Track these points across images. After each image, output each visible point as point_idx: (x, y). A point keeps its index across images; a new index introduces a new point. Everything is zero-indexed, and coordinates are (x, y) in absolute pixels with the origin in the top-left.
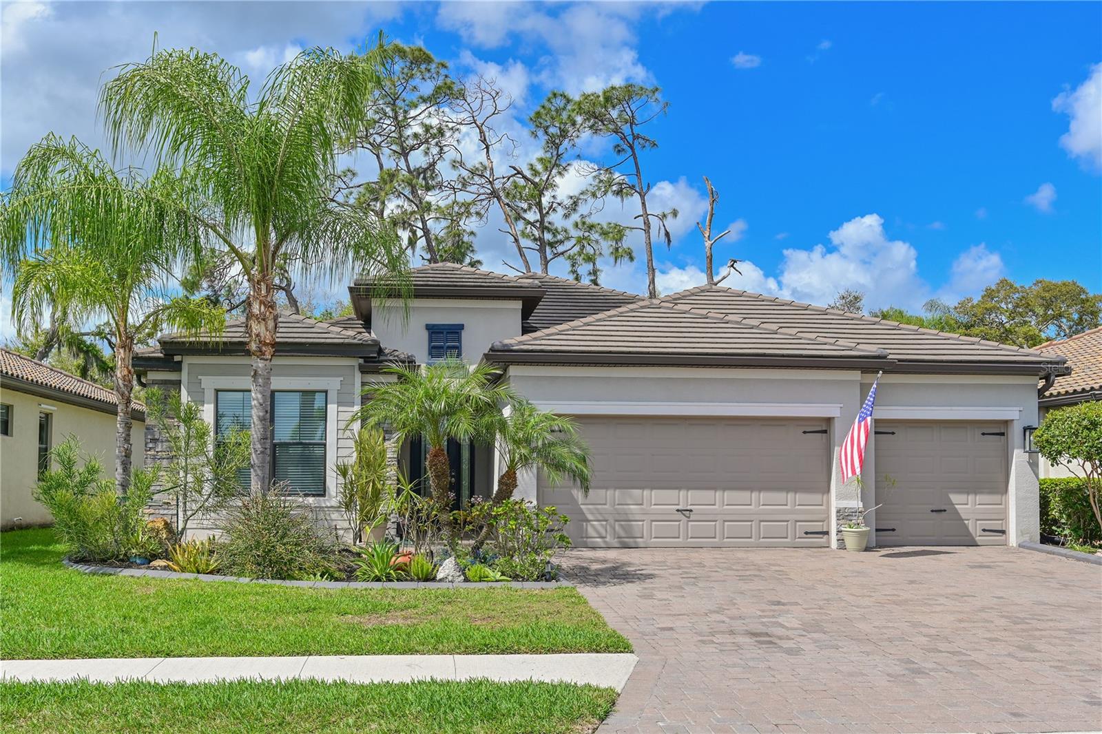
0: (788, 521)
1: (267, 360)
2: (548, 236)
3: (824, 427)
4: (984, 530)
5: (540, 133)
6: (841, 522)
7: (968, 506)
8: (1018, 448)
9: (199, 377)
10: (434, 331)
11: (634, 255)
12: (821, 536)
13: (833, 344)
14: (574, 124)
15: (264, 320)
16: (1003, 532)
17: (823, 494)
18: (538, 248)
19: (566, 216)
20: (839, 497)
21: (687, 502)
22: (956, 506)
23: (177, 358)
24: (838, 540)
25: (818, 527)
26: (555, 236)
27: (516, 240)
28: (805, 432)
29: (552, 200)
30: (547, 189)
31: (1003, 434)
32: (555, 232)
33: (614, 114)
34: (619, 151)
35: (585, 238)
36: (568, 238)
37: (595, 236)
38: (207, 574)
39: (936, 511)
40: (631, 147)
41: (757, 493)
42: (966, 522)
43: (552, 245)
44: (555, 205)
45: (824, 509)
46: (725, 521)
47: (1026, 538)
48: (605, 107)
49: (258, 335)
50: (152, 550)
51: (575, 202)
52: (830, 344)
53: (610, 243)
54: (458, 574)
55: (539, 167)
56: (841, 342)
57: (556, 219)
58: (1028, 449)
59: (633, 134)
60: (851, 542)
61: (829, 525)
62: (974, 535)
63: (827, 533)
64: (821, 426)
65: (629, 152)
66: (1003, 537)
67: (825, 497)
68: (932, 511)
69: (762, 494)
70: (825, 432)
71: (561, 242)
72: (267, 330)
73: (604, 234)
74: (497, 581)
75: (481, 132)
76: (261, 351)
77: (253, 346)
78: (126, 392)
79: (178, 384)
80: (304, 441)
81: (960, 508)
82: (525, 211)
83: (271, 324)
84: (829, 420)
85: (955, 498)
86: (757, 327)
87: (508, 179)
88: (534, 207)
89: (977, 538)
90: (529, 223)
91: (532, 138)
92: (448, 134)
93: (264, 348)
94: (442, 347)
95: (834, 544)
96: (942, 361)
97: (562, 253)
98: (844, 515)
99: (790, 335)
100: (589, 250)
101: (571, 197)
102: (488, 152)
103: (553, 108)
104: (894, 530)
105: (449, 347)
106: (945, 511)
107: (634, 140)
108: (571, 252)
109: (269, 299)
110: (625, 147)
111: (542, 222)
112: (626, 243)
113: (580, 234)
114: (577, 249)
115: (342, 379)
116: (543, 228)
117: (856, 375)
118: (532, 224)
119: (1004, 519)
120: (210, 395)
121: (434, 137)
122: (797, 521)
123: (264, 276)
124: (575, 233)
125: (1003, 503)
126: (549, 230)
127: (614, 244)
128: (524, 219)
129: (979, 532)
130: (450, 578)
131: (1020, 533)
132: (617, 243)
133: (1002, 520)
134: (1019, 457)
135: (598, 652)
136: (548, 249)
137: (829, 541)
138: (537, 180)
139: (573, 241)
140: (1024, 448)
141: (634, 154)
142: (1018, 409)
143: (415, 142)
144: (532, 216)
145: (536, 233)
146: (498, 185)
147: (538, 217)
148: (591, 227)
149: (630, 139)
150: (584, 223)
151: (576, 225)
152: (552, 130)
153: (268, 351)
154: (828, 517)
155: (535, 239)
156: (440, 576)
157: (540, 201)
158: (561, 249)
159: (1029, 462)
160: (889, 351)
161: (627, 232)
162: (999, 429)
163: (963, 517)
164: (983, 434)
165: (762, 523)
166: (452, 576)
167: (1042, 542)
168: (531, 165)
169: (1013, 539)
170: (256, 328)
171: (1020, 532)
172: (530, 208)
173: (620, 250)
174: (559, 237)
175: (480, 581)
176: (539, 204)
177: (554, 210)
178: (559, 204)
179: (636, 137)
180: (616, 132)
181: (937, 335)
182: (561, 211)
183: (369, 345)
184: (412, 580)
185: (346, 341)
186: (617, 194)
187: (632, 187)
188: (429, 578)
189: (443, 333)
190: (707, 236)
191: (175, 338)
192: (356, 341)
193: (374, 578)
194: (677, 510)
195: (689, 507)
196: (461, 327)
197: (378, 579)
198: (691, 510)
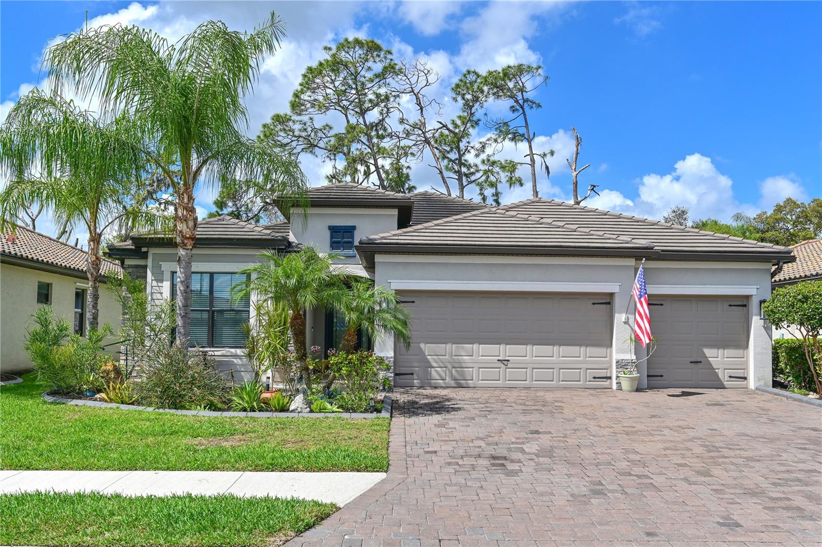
0: (580, 369)
1: (188, 249)
2: (464, 170)
3: (607, 300)
4: (730, 377)
5: (459, 99)
6: (619, 370)
7: (718, 358)
8: (756, 315)
9: (160, 263)
10: (335, 230)
11: (523, 182)
12: (605, 380)
13: (615, 239)
14: (482, 92)
15: (185, 220)
16: (745, 378)
17: (607, 348)
18: (457, 177)
19: (477, 156)
20: (618, 352)
21: (506, 354)
22: (709, 359)
23: (144, 249)
24: (617, 383)
25: (602, 373)
26: (469, 169)
27: (441, 172)
28: (594, 304)
29: (467, 144)
30: (464, 137)
31: (745, 306)
32: (469, 167)
34: (514, 110)
35: (489, 171)
36: (478, 171)
37: (496, 169)
38: (129, 404)
39: (694, 362)
40: (522, 108)
41: (558, 348)
42: (717, 371)
43: (466, 175)
44: (469, 148)
45: (607, 361)
46: (533, 368)
47: (762, 383)
48: (504, 80)
49: (181, 232)
50: (98, 386)
51: (483, 146)
52: (613, 239)
53: (506, 174)
54: (305, 406)
55: (459, 122)
56: (621, 238)
57: (470, 157)
58: (762, 317)
59: (523, 99)
60: (625, 385)
61: (611, 372)
62: (723, 380)
63: (610, 378)
64: (606, 299)
65: (521, 111)
66: (745, 382)
67: (609, 350)
68: (691, 362)
69: (561, 349)
70: (609, 303)
71: (473, 174)
72: (188, 227)
73: (503, 168)
74: (332, 412)
75: (417, 99)
76: (183, 243)
77: (178, 240)
78: (94, 273)
79: (145, 267)
80: (234, 309)
81: (712, 361)
82: (448, 152)
83: (191, 224)
84: (611, 295)
85: (708, 352)
86: (562, 227)
87: (437, 130)
88: (455, 150)
89: (725, 383)
90: (451, 160)
91: (454, 102)
92: (392, 99)
93: (186, 241)
94: (340, 242)
95: (615, 387)
96: (697, 252)
97: (474, 181)
98: (621, 365)
99: (585, 232)
100: (492, 179)
101: (481, 143)
102: (422, 112)
103: (468, 82)
104: (662, 376)
105: (344, 242)
106: (701, 362)
107: (524, 103)
108: (480, 181)
109: (190, 206)
110: (518, 108)
111: (460, 160)
112: (517, 174)
113: (486, 168)
114: (484, 178)
116: (461, 164)
117: (631, 262)
118: (453, 161)
119: (746, 368)
120: (168, 275)
121: (383, 101)
122: (587, 369)
123: (187, 189)
124: (482, 167)
125: (745, 356)
126: (465, 165)
127: (509, 175)
128: (448, 158)
129: (727, 378)
130: (299, 409)
131: (757, 380)
132: (511, 174)
133: (744, 369)
134: (757, 323)
136: (464, 178)
137: (611, 384)
138: (457, 131)
139: (481, 173)
140: (760, 315)
141: (524, 113)
142: (755, 287)
143: (370, 105)
144: (453, 156)
145: (456, 168)
146: (429, 135)
147: (457, 156)
148: (494, 163)
149: (521, 103)
150: (488, 160)
151: (483, 162)
152: (467, 97)
153: (189, 245)
154: (611, 366)
155: (455, 172)
156: (292, 408)
157: (459, 145)
158: (473, 178)
159: (764, 327)
160: (655, 244)
161: (519, 166)
162: (742, 302)
163: (715, 367)
164: (730, 306)
165: (561, 370)
166: (301, 408)
167: (773, 387)
168: (453, 120)
169: (752, 384)
170: (180, 226)
171: (758, 379)
172: (452, 150)
173: (513, 179)
174: (472, 170)
175: (320, 412)
176: (458, 148)
177: (469, 151)
178: (472, 148)
179: (525, 101)
180: (512, 98)
181: (698, 232)
182: (473, 152)
183: (280, 240)
184: (271, 411)
185: (264, 237)
186: (512, 140)
187: (523, 135)
188: (284, 409)
189: (340, 232)
190: (573, 168)
191: (142, 235)
192: (270, 237)
193: (242, 408)
194: (499, 360)
195: (507, 358)
196: (354, 228)
197: (245, 410)
198: (508, 361)
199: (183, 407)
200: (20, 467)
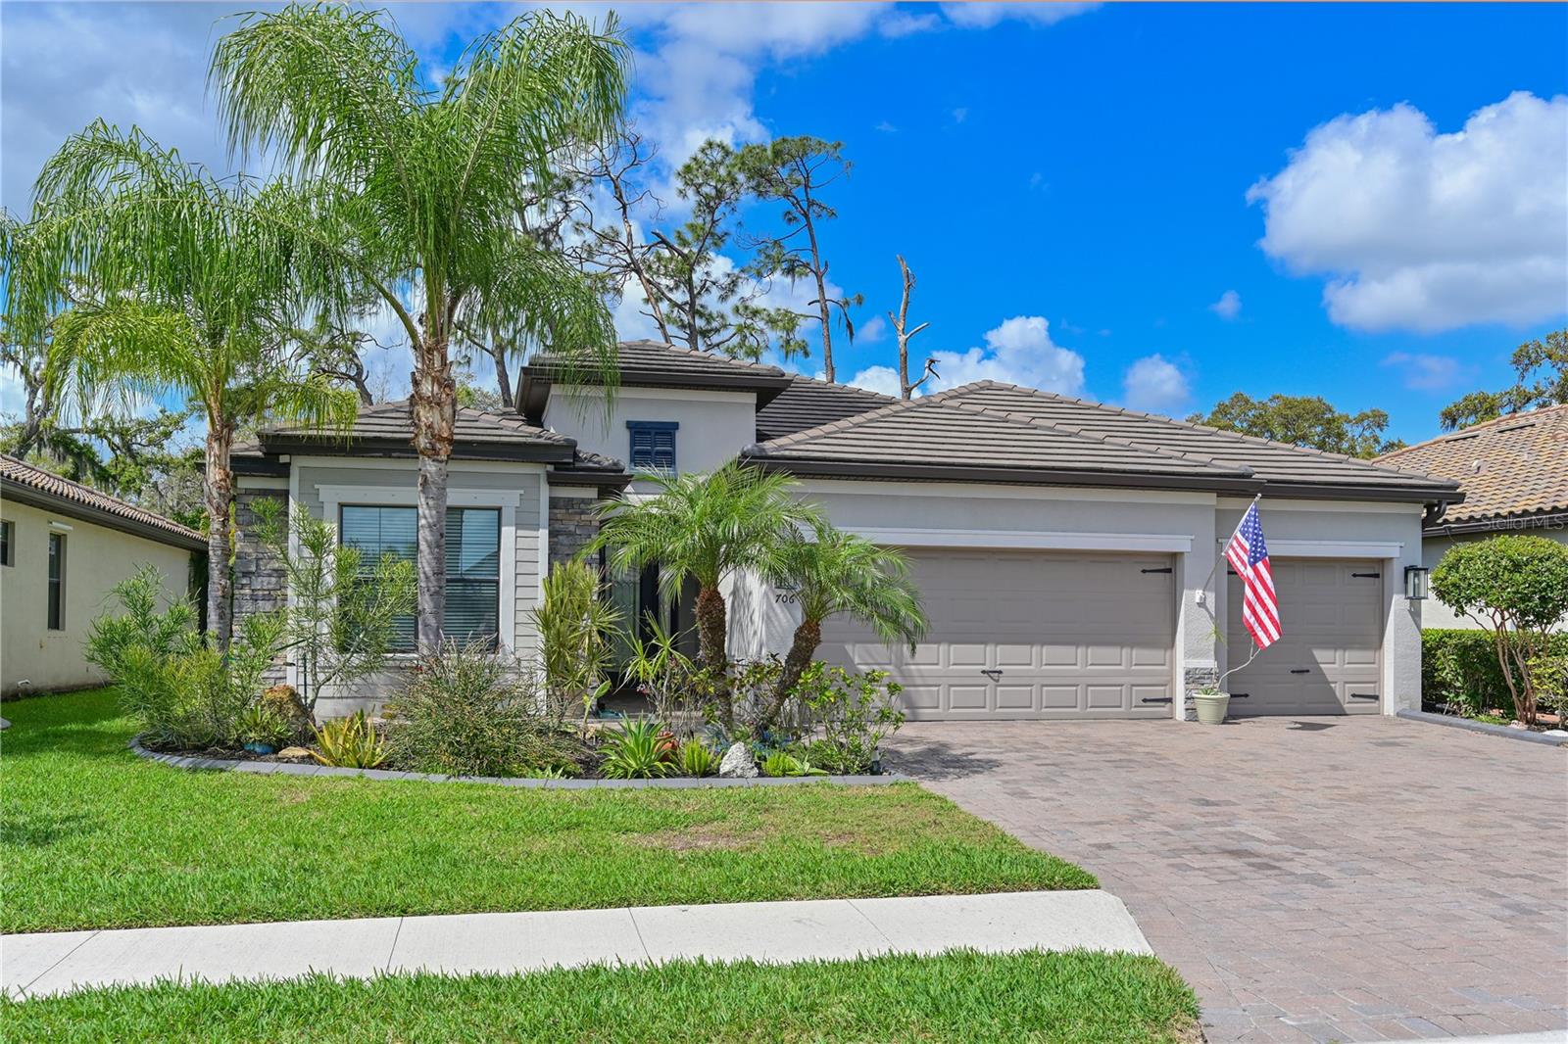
0: (1122, 685)
1: (441, 462)
2: (700, 323)
3: (1168, 565)
4: (1354, 696)
5: (690, 192)
6: (1190, 686)
7: (1336, 665)
8: (1398, 593)
9: (316, 486)
10: (637, 430)
11: (809, 349)
12: (1162, 704)
13: (1181, 459)
14: (733, 183)
15: (438, 404)
16: (1376, 698)
17: (1166, 649)
18: (687, 336)
19: (723, 298)
20: (1189, 654)
21: (996, 661)
22: (1322, 666)
23: (284, 459)
24: (1187, 709)
25: (1159, 692)
26: (709, 323)
27: (662, 326)
28: (1144, 571)
29: (705, 277)
30: (699, 263)
31: (1377, 576)
32: (709, 318)
33: (784, 173)
34: (790, 220)
35: (747, 327)
36: (725, 326)
37: (760, 324)
38: (376, 768)
39: (1298, 672)
40: (806, 215)
41: (1084, 649)
42: (1333, 685)
43: (705, 334)
44: (708, 284)
45: (1167, 670)
46: (1045, 685)
47: (1406, 705)
48: (774, 163)
49: (430, 427)
50: (278, 732)
51: (733, 282)
52: (1177, 458)
53: (780, 333)
54: (750, 765)
55: (689, 236)
56: (1189, 456)
57: (710, 301)
58: (1411, 594)
59: (808, 199)
60: (1206, 712)
61: (1172, 690)
62: (1342, 701)
63: (1170, 700)
64: (1164, 563)
65: (804, 222)
66: (1375, 705)
67: (1168, 653)
68: (1293, 672)
69: (1089, 650)
70: (1169, 571)
71: (717, 330)
72: (443, 420)
73: (772, 322)
74: (806, 775)
75: (616, 187)
76: (434, 449)
77: (423, 442)
78: (223, 505)
79: (284, 495)
80: (466, 577)
81: (1327, 669)
82: (671, 290)
83: (448, 410)
84: (1174, 557)
85: (1320, 655)
86: (1077, 435)
87: (649, 249)
88: (682, 285)
89: (1346, 706)
90: (676, 305)
91: (680, 199)
92: (578, 185)
93: (438, 446)
94: (648, 453)
95: (1180, 713)
96: (1314, 483)
97: (718, 345)
98: (1193, 678)
100: (751, 341)
101: (729, 275)
102: (625, 212)
103: (708, 162)
104: (1246, 696)
105: (658, 453)
106: (1308, 671)
107: (809, 206)
108: (731, 343)
109: (445, 376)
110: (797, 215)
111: (692, 304)
112: (798, 335)
113: (741, 321)
114: (736, 340)
115: (522, 492)
116: (694, 312)
117: (1210, 499)
118: (680, 307)
119: (1378, 680)
120: (331, 510)
121: (558, 189)
122: (1133, 685)
123: (437, 343)
124: (734, 320)
125: (1377, 661)
126: (701, 315)
127: (784, 335)
128: (670, 300)
129: (1348, 698)
130: (739, 772)
131: (1398, 700)
132: (788, 334)
133: (1375, 682)
134: (1398, 604)
135: (1052, 889)
136: (700, 341)
137: (1172, 711)
138: (686, 251)
139: (732, 330)
140: (1406, 592)
141: (809, 225)
142: (1398, 544)
144: (681, 296)
145: (685, 318)
146: (637, 256)
147: (687, 298)
148: (755, 313)
149: (804, 205)
150: (746, 308)
151: (737, 310)
152: (706, 189)
153: (444, 450)
154: (1171, 681)
155: (683, 326)
156: (724, 769)
157: (690, 278)
158: (715, 339)
159: (1410, 611)
160: (1256, 469)
161: (801, 321)
162: (1374, 570)
163: (1330, 679)
164: (1355, 575)
165: (1090, 688)
166: (742, 768)
167: (1423, 710)
168: (679, 232)
169: (1389, 706)
170: (426, 415)
171: (1400, 698)
172: (677, 287)
173: (792, 343)
174: (715, 324)
175: (784, 776)
176: (689, 283)
177: (707, 290)
178: (714, 283)
179: (811, 203)
180: (786, 195)
181: (1292, 450)
182: (715, 292)
183: (562, 446)
184: (685, 775)
185: (530, 440)
186: (788, 273)
187: (807, 265)
188: (708, 772)
189: (649, 433)
190: (900, 328)
191: (281, 430)
192: (542, 440)
193: (633, 773)
194: (984, 672)
195: (998, 668)
196: (675, 426)
197: (638, 775)
198: (1000, 672)
199: (510, 774)
200: (386, 910)
